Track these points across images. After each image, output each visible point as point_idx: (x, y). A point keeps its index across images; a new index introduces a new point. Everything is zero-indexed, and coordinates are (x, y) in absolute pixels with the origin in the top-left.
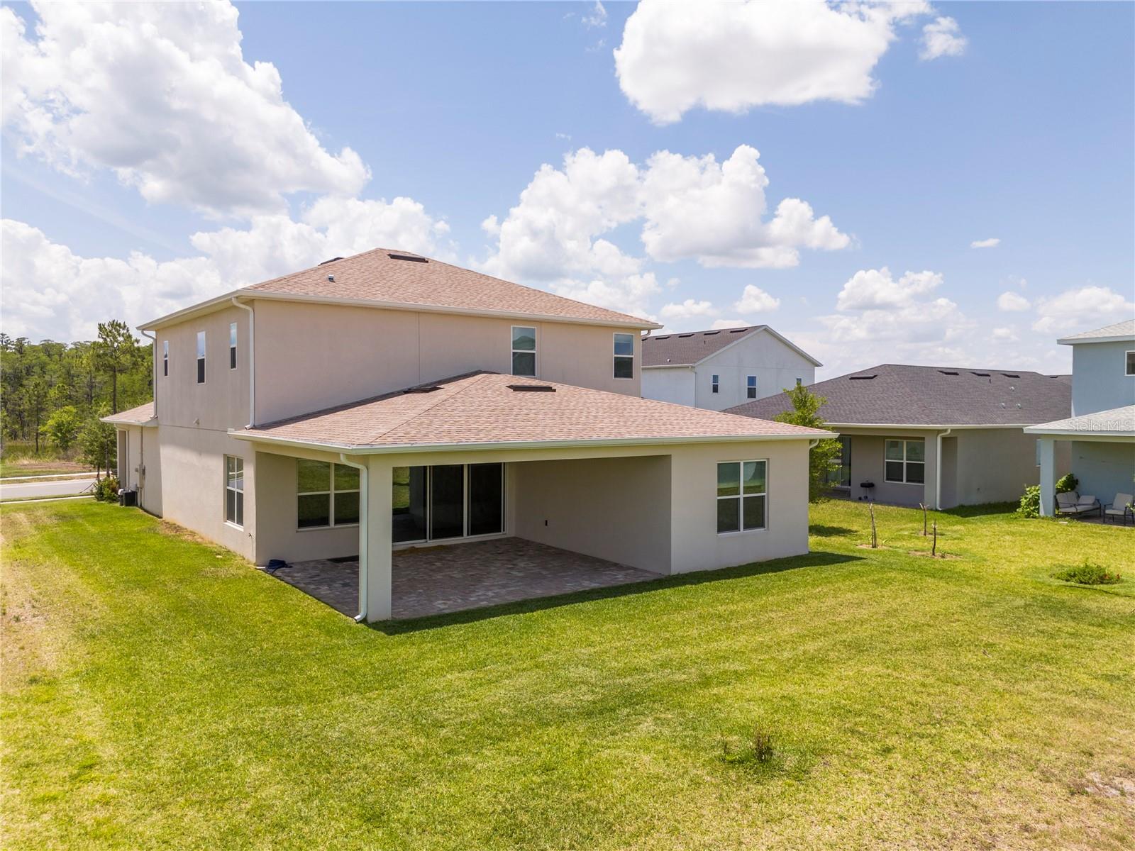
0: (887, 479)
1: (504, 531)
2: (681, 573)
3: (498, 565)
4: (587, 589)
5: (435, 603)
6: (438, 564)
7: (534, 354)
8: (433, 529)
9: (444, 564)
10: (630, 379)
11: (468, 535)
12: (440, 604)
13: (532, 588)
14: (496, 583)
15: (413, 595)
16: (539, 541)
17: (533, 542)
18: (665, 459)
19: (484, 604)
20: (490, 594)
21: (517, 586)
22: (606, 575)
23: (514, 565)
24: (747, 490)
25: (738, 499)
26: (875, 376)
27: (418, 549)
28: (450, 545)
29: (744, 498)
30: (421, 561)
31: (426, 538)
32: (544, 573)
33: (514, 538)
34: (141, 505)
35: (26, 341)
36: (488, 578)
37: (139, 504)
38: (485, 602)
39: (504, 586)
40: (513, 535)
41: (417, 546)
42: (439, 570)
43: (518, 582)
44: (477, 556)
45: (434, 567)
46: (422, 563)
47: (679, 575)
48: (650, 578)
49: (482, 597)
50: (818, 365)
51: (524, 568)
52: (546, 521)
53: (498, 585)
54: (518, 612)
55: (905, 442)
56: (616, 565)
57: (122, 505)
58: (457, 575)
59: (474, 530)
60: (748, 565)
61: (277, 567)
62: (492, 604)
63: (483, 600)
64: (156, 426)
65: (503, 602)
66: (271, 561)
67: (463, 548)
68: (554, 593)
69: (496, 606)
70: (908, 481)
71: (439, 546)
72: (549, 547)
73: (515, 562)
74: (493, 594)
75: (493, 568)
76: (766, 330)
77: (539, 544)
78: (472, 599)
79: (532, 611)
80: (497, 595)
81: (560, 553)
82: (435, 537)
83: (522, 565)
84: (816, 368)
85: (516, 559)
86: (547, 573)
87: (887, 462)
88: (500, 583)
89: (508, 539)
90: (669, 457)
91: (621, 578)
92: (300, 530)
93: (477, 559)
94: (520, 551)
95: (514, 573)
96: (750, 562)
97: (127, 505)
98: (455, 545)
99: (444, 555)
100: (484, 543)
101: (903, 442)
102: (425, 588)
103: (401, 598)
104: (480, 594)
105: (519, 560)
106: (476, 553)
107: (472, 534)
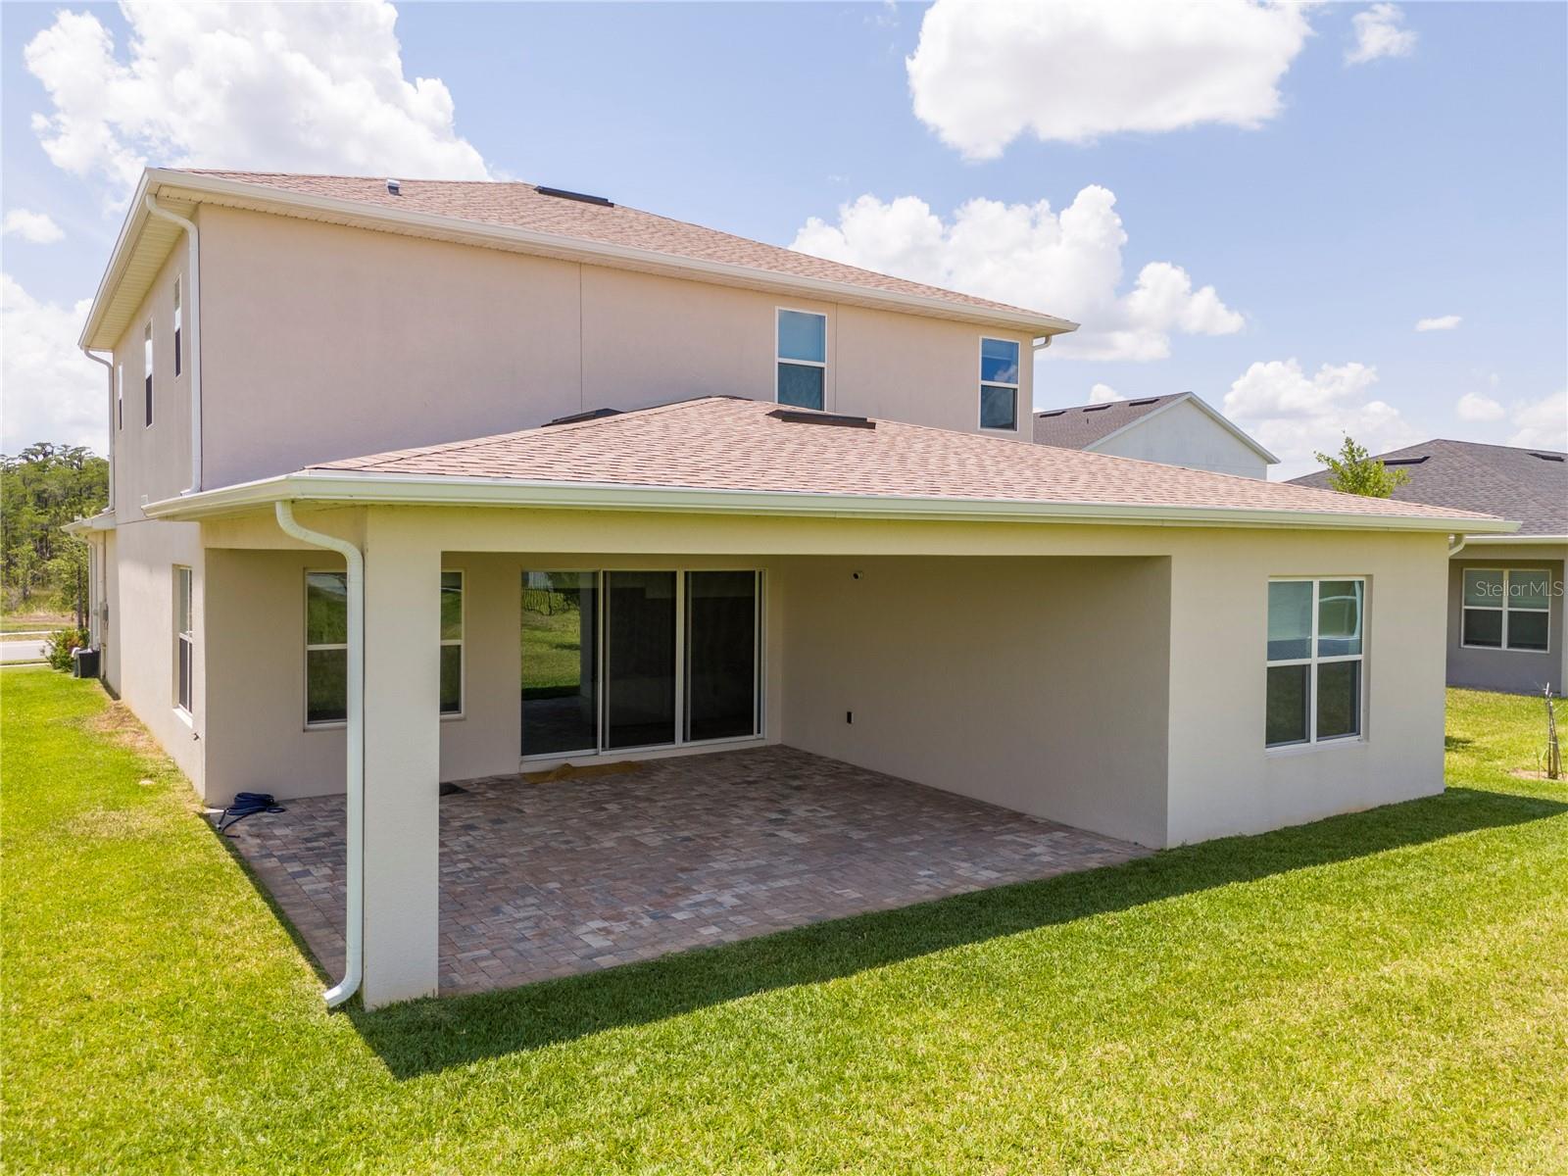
0: (1467, 642)
1: (759, 732)
2: (1190, 843)
3: (748, 812)
4: (973, 888)
5: (580, 931)
6: (613, 808)
7: (822, 369)
8: (611, 727)
9: (625, 809)
10: (1013, 432)
11: (685, 739)
12: (592, 932)
13: (833, 880)
14: (742, 865)
15: (530, 900)
16: (832, 755)
17: (820, 758)
18: (1154, 566)
19: (709, 934)
20: (728, 899)
21: (794, 874)
22: (1004, 844)
23: (782, 812)
24: (1324, 649)
25: (1305, 669)
26: (1426, 458)
27: (575, 768)
28: (647, 762)
29: (1319, 665)
30: (575, 799)
31: (595, 746)
32: (856, 835)
33: (777, 746)
34: (104, 676)
35: (88, 451)
36: (724, 846)
37: (102, 674)
38: (714, 930)
39: (762, 875)
40: (777, 741)
41: (575, 763)
42: (614, 823)
43: (795, 861)
44: (702, 789)
45: (603, 815)
46: (577, 804)
47: (1183, 848)
48: (1119, 857)
49: (707, 911)
50: (1271, 461)
51: (806, 820)
52: (849, 714)
53: (748, 870)
54: (806, 977)
55: (1506, 573)
56: (1017, 816)
57: (76, 676)
58: (652, 839)
59: (699, 730)
60: (1327, 820)
61: (247, 810)
62: (732, 938)
63: (706, 922)
64: (114, 527)
65: (765, 931)
66: (239, 795)
67: (672, 769)
68: (892, 901)
69: (744, 944)
70: (1510, 645)
71: (621, 763)
72: (856, 770)
73: (785, 805)
74: (735, 901)
75: (737, 821)
76: (1192, 401)
77: (834, 761)
78: (680, 916)
79: (846, 972)
80: (746, 905)
81: (881, 785)
82: (616, 743)
83: (801, 812)
84: (1269, 466)
85: (786, 797)
86: (864, 835)
87: (1466, 610)
88: (753, 863)
89: (767, 749)
90: (1165, 560)
91: (1044, 859)
92: (312, 726)
93: (701, 796)
94: (795, 777)
95: (785, 834)
96: (1333, 814)
97: (82, 677)
98: (658, 760)
99: (630, 786)
100: (718, 757)
101: (1502, 573)
102: (567, 877)
103: (496, 911)
104: (699, 898)
105: (794, 801)
106: (700, 782)
107: (693, 738)
